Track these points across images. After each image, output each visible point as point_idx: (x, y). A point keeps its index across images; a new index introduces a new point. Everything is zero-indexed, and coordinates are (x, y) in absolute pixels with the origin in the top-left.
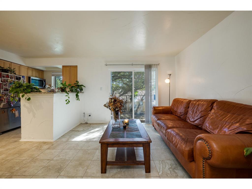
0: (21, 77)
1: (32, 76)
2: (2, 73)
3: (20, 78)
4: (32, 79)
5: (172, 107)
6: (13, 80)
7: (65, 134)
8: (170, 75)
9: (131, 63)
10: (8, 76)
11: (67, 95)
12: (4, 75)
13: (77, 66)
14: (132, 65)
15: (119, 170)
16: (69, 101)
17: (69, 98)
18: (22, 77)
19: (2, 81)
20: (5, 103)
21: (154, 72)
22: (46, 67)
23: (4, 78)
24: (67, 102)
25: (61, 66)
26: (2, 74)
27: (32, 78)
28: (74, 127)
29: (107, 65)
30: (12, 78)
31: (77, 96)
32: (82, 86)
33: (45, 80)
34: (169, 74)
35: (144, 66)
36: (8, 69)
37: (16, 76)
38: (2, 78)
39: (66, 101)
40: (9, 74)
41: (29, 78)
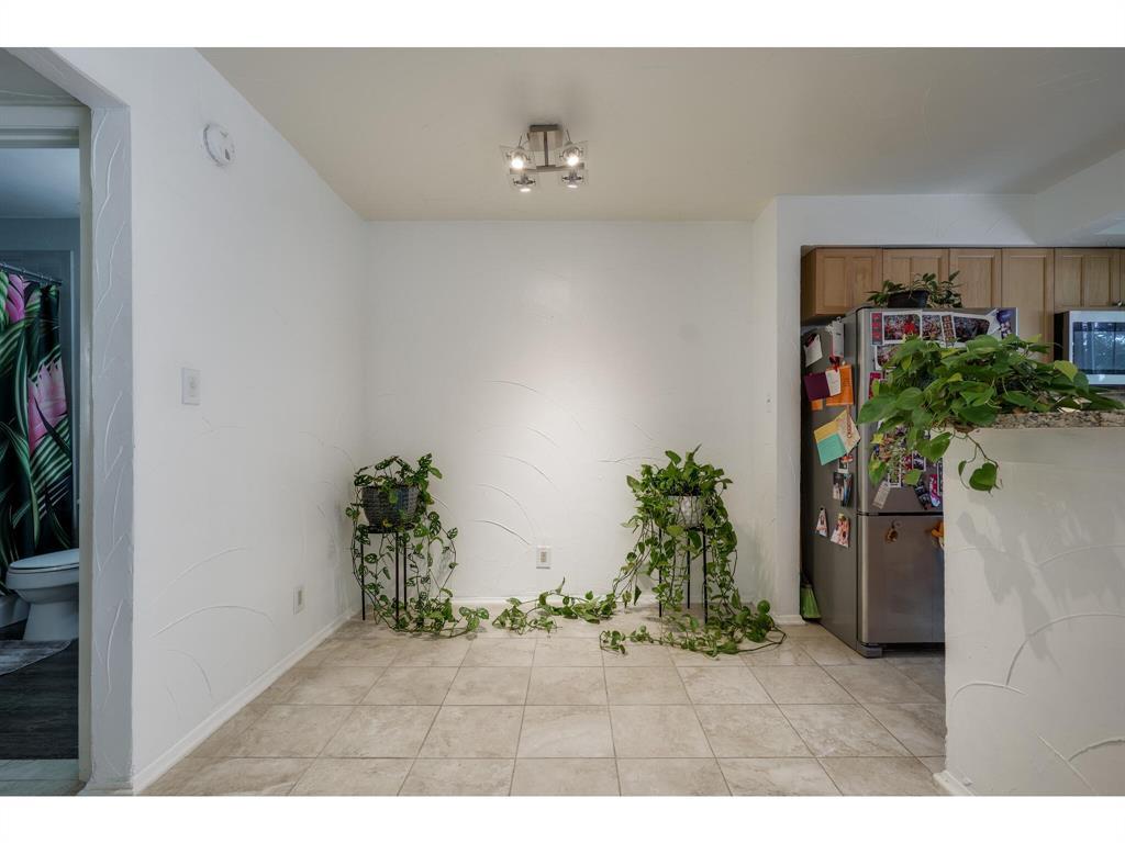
0: (990, 318)
1: (1082, 306)
2: (885, 313)
3: (981, 328)
4: (1078, 327)
12: (893, 324)
18: (999, 316)
19: (885, 361)
20: (899, 485)
23: (894, 338)
26: (886, 317)
27: (1075, 317)
30: (932, 335)
36: (921, 285)
37: (956, 318)
38: (885, 342)
40: (920, 313)
41: (1060, 320)
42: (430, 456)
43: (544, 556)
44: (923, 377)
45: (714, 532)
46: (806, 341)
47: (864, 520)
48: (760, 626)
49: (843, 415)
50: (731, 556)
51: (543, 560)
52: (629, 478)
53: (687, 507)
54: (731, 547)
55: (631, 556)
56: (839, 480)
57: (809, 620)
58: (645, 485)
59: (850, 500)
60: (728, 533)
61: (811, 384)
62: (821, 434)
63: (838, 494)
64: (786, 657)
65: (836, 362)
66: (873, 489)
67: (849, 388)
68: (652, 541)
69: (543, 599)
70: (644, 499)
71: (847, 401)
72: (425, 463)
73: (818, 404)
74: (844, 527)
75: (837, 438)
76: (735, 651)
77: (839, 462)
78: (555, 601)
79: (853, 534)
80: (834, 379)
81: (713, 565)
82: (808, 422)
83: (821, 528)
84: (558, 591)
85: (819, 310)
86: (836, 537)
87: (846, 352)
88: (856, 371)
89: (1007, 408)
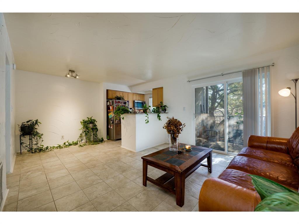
0: (127, 102)
1: (136, 100)
5: (291, 141)
6: (122, 104)
7: (147, 149)
8: (296, 80)
9: (220, 74)
10: (119, 102)
11: (147, 115)
13: (163, 87)
14: (223, 75)
15: (157, 190)
16: (148, 121)
17: (148, 118)
21: (264, 79)
22: (145, 92)
24: (146, 122)
25: (152, 89)
26: (116, 101)
27: (136, 101)
28: (157, 145)
29: (189, 82)
31: (159, 116)
32: (166, 107)
33: (145, 102)
34: (293, 80)
35: (241, 74)
37: (123, 101)
38: (117, 104)
39: (146, 120)
40: (120, 101)
41: (134, 101)
42: (37, 120)
43: (63, 137)
44: (119, 110)
45: (95, 129)
46: (107, 102)
47: (114, 125)
48: (102, 141)
49: (112, 112)
50: (97, 132)
51: (63, 138)
52: (81, 122)
53: (91, 125)
54: (97, 131)
55: (81, 134)
56: (111, 120)
57: (108, 139)
58: (83, 123)
59: (113, 123)
60: (97, 129)
61: (108, 108)
62: (109, 115)
63: (111, 122)
64: (106, 143)
65: (111, 106)
66: (115, 121)
67: (113, 109)
68: (85, 131)
69: (65, 144)
70: (83, 125)
71: (112, 111)
72: (37, 121)
73: (109, 111)
74: (112, 126)
75: (111, 115)
76: (99, 144)
77: (111, 118)
78: (67, 144)
79: (113, 127)
80: (111, 108)
81: (95, 134)
82: (108, 113)
83: (109, 127)
84: (68, 142)
85: (109, 98)
86: (111, 127)
87: (112, 104)
88: (113, 107)
89: (124, 113)
